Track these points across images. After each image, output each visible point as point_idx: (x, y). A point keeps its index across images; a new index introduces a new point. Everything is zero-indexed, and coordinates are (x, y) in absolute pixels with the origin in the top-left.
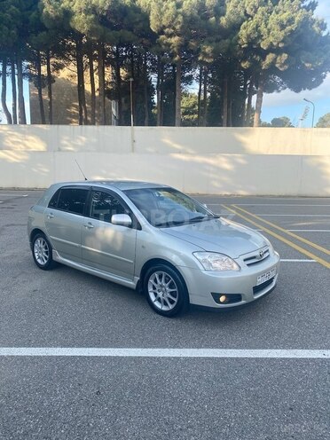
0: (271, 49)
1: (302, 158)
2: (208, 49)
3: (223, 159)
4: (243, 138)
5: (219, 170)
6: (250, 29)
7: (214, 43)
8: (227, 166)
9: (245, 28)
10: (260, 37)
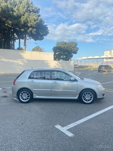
0: (31, 27)
1: (43, 61)
2: (10, 22)
3: (19, 61)
4: (22, 54)
5: (19, 65)
6: (24, 19)
7: (12, 21)
8: (21, 63)
9: (23, 18)
10: (28, 22)
